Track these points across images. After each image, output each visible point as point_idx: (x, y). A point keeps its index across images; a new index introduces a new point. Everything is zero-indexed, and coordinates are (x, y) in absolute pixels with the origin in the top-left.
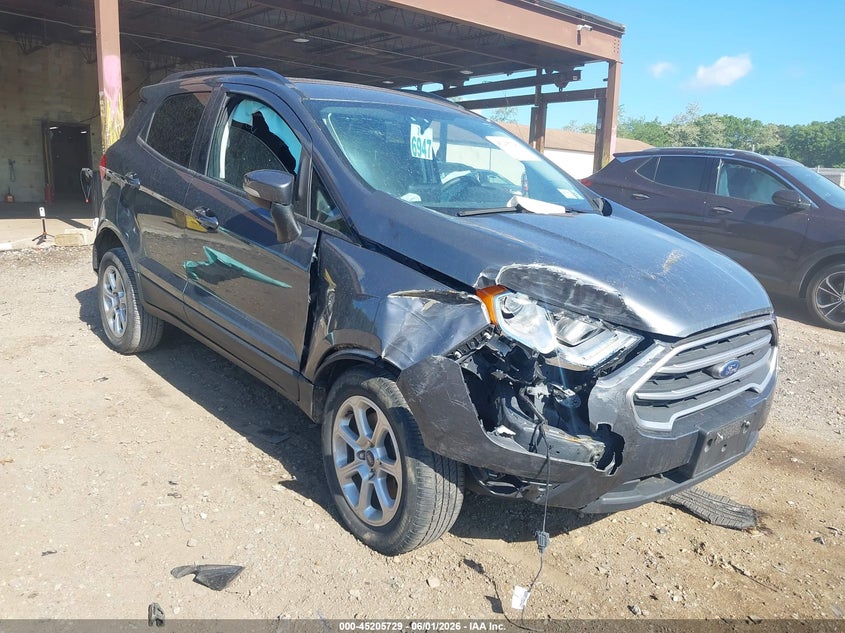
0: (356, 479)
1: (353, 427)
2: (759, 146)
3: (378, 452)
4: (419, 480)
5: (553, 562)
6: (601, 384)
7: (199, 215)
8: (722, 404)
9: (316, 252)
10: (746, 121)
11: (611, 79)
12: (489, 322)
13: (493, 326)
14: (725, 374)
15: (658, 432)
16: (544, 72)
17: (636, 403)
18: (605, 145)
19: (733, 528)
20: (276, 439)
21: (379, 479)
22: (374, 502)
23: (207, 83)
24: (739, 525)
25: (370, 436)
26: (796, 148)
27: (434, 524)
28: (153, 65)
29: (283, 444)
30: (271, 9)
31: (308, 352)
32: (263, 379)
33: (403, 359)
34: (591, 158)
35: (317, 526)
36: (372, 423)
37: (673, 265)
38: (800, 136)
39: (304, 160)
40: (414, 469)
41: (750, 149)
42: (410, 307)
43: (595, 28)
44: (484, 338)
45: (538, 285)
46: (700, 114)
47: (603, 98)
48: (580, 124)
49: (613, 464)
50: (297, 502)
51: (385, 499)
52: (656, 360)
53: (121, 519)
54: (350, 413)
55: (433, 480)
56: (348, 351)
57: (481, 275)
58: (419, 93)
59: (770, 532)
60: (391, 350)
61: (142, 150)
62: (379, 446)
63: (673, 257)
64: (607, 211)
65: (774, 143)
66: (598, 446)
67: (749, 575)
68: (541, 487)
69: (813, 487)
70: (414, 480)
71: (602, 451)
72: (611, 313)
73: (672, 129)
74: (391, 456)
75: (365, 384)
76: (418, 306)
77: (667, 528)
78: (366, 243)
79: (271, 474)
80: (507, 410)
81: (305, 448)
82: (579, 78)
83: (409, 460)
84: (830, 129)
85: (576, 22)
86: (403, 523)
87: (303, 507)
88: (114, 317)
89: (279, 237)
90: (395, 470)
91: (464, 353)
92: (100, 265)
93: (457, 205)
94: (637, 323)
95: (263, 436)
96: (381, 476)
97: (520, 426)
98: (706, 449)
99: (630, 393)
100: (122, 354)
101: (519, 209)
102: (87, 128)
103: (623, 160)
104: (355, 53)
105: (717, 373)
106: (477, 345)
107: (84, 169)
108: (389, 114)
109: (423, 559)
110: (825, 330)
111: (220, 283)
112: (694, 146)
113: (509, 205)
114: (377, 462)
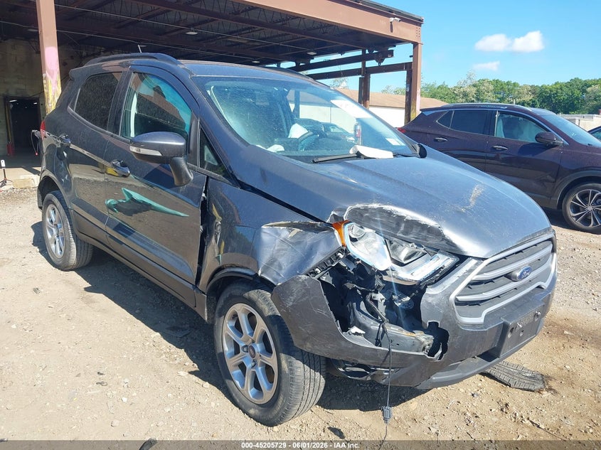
0: (242, 367)
1: (238, 327)
2: (518, 100)
3: (258, 347)
4: (291, 370)
5: (395, 425)
6: (430, 291)
7: (115, 166)
8: (519, 299)
9: (205, 192)
10: (508, 83)
11: (415, 55)
12: (341, 245)
13: (344, 248)
14: (521, 277)
15: (474, 325)
16: (367, 52)
17: (456, 304)
18: (412, 102)
19: (528, 390)
20: (180, 335)
21: (260, 368)
22: (256, 384)
23: (121, 65)
24: (532, 387)
25: (252, 334)
26: (543, 101)
27: (303, 403)
28: (84, 54)
29: (185, 338)
30: (169, 11)
31: (201, 270)
32: (168, 289)
33: (275, 275)
34: (403, 112)
35: (213, 404)
36: (253, 324)
37: (477, 198)
38: (546, 92)
39: (194, 123)
40: (287, 360)
41: (512, 103)
42: (279, 235)
43: (403, 20)
44: (338, 258)
45: (376, 221)
46: (476, 79)
47: (410, 69)
48: (393, 88)
49: (440, 352)
50: (197, 385)
51: (265, 383)
52: (471, 271)
53: (59, 406)
54: (235, 316)
55: (302, 369)
56: (232, 270)
57: (332, 213)
58: (279, 69)
59: (555, 392)
60: (266, 269)
61: (71, 117)
62: (259, 342)
63: (476, 192)
64: (423, 154)
65: (528, 98)
66: (429, 338)
67: (543, 427)
68: (386, 372)
69: (582, 353)
70: (287, 370)
71: (431, 342)
72: (433, 241)
73: (457, 90)
74: (268, 350)
75: (246, 295)
76: (285, 233)
77: (479, 392)
78: (243, 186)
79: (177, 362)
80: (357, 313)
81: (202, 340)
82: (392, 56)
83: (283, 356)
84: (567, 87)
85: (389, 16)
86: (280, 402)
87: (202, 389)
88: (55, 243)
89: (176, 182)
90: (272, 361)
91: (323, 269)
92: (44, 204)
93: (311, 153)
94: (453, 248)
95: (169, 332)
96: (261, 366)
97: (368, 325)
98: (509, 336)
99: (452, 297)
100: (62, 270)
101: (359, 155)
102: (37, 100)
103: (427, 114)
104: (231, 41)
105: (515, 277)
106: (332, 263)
107: (33, 131)
108: (258, 86)
109: (295, 427)
110: (576, 232)
111: (134, 215)
112: (473, 101)
113: (351, 152)
114: (257, 354)
